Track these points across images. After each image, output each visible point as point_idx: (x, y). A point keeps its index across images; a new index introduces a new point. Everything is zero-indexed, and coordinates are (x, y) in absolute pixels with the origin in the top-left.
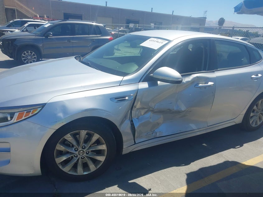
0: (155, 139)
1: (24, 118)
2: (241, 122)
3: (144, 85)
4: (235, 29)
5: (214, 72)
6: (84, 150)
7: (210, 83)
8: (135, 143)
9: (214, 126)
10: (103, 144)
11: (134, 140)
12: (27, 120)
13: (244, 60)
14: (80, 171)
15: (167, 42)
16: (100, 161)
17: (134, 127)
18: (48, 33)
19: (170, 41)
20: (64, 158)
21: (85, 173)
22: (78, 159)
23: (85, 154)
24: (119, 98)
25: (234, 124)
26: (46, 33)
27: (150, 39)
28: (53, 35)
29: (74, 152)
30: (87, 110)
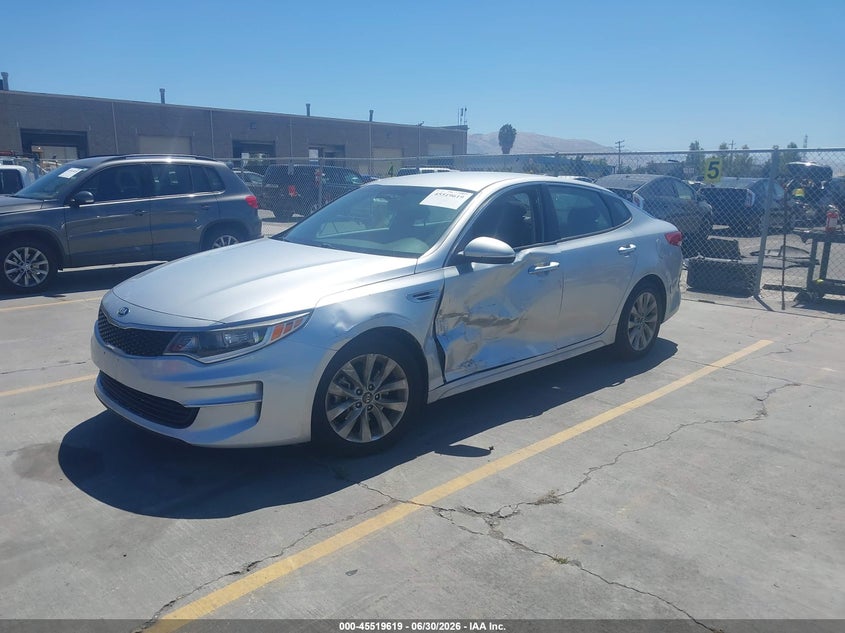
0: (476, 375)
1: (283, 335)
2: (613, 341)
3: (452, 272)
4: (586, 158)
5: (555, 243)
6: (373, 392)
7: (553, 264)
8: (446, 383)
9: (568, 348)
10: (402, 379)
11: (443, 375)
12: (289, 338)
13: (601, 220)
14: (367, 436)
15: (470, 195)
16: (398, 413)
17: (444, 353)
18: (83, 192)
19: (475, 194)
20: (341, 410)
21: (376, 438)
22: (364, 411)
23: (374, 400)
24: (420, 295)
25: (602, 345)
26: (71, 194)
27: (436, 192)
28: (97, 199)
29: (357, 397)
30: (378, 316)
